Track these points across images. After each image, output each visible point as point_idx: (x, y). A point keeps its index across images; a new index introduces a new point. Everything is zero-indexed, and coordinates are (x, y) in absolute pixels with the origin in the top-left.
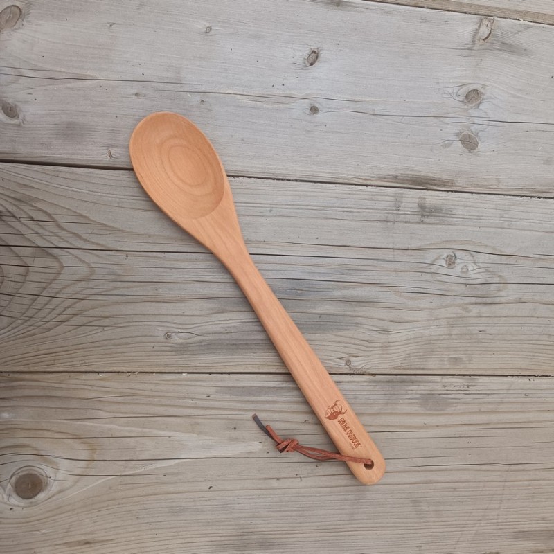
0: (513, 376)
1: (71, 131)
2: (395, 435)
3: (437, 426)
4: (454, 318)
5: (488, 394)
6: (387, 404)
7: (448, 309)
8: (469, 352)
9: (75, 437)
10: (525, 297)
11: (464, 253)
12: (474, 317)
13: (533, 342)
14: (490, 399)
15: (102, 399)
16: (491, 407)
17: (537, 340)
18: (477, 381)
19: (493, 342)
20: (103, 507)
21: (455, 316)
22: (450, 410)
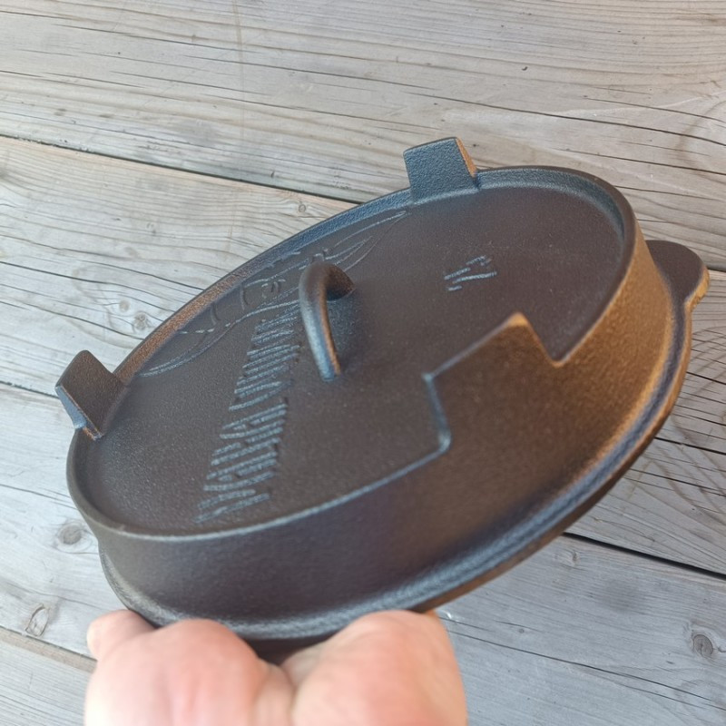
0: (87, 152)
1: (623, 600)
2: (258, 98)
3: (199, 101)
4: (150, 244)
5: (124, 132)
6: (260, 144)
7: (155, 257)
8: (139, 194)
9: (702, 173)
10: (52, 255)
11: (121, 329)
12: (123, 240)
13: (51, 192)
14: (123, 125)
15: (653, 219)
16: (123, 114)
17: (46, 194)
18: (136, 153)
19: (104, 202)
20: (682, 67)
21: (149, 247)
22: (178, 120)
